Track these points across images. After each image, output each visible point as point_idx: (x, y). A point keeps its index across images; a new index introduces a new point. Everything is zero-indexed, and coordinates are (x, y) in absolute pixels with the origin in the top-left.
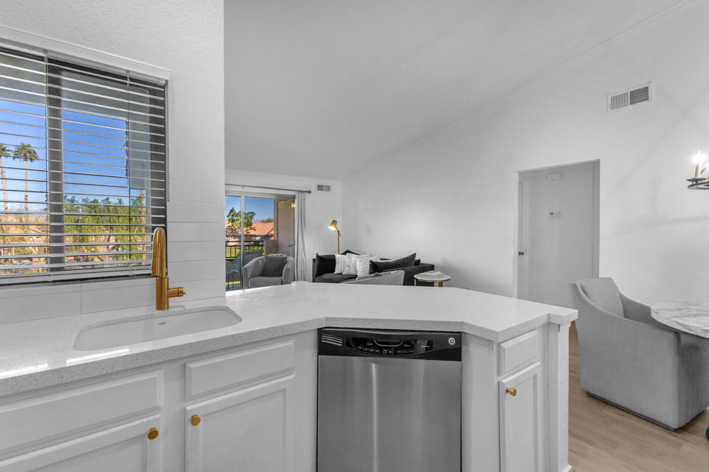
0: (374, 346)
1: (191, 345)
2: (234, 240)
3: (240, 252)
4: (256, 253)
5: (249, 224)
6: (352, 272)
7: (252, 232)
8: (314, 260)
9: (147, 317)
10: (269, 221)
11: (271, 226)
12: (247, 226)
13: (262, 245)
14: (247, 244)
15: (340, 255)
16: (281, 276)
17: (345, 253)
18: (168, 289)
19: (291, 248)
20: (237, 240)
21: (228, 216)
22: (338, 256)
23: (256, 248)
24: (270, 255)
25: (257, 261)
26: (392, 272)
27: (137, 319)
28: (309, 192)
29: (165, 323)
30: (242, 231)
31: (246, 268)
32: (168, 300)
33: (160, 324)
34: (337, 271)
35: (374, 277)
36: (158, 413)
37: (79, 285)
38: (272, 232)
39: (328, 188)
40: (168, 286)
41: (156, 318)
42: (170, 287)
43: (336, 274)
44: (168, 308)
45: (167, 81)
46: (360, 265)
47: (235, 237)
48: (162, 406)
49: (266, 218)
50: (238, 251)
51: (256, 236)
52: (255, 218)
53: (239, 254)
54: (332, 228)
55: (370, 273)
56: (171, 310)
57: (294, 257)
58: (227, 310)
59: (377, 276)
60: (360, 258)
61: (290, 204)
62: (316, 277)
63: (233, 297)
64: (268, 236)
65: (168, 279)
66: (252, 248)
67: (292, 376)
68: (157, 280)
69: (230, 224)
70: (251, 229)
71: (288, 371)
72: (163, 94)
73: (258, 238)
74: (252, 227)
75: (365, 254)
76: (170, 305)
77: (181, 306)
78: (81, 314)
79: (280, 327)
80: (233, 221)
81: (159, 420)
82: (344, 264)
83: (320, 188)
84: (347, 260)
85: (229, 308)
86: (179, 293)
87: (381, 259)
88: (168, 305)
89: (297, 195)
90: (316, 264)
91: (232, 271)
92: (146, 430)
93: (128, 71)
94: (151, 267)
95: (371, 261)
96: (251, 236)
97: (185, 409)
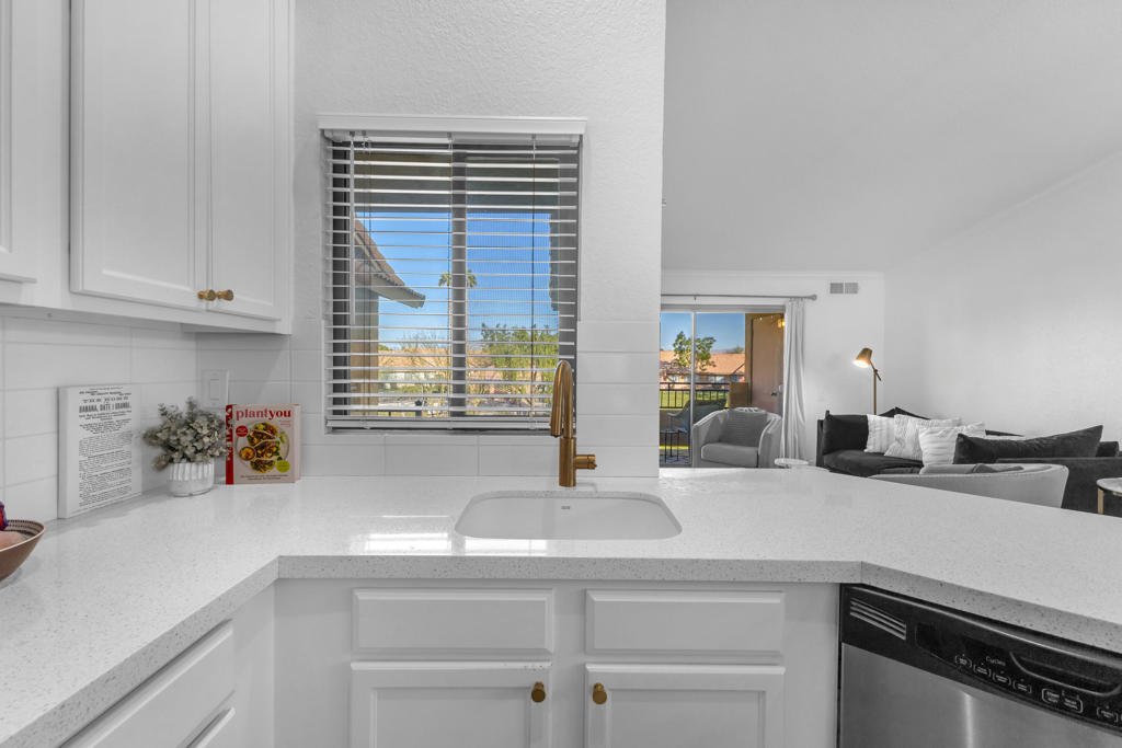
0: (1011, 671)
1: (594, 562)
2: (683, 381)
3: (689, 401)
4: (715, 402)
5: (705, 357)
6: (907, 452)
7: (710, 369)
8: (820, 423)
9: (548, 495)
10: (737, 351)
11: (741, 359)
12: (703, 359)
13: (725, 391)
14: (700, 387)
15: (878, 418)
16: (757, 446)
17: (890, 414)
18: (575, 455)
19: (775, 399)
20: (686, 380)
21: (674, 345)
22: (872, 418)
23: (714, 394)
24: (738, 409)
25: (715, 418)
26: (1027, 467)
27: (533, 495)
28: (813, 298)
29: (569, 508)
30: (695, 367)
31: (698, 427)
32: (574, 473)
33: (564, 508)
34: (871, 447)
35: (972, 471)
36: (548, 661)
37: (475, 437)
38: (743, 370)
39: (853, 288)
40: (575, 452)
41: (558, 497)
42: (578, 453)
43: (869, 453)
44: (574, 485)
45: (581, 136)
46: (930, 442)
47: (683, 375)
48: (552, 650)
49: (732, 347)
50: (686, 397)
51: (715, 375)
52: (715, 346)
53: (688, 404)
54: (862, 364)
55: (958, 461)
56: (579, 488)
57: (781, 414)
58: (657, 502)
59: (980, 470)
60: (928, 426)
61: (775, 322)
62: (824, 454)
63: (671, 480)
64: (734, 375)
65: (575, 439)
66: (708, 393)
67: (780, 670)
68: (561, 440)
69: (677, 357)
70: (708, 363)
71: (772, 658)
72: (575, 159)
73: (718, 379)
74: (710, 360)
75: (940, 418)
76: (577, 479)
77: (593, 485)
78: (478, 475)
79: (752, 562)
80: (681, 351)
81: (549, 671)
82: (888, 436)
83: (836, 288)
84: (896, 428)
85: (662, 502)
86: (589, 464)
87: (988, 433)
88: (574, 480)
89: (789, 305)
90: (824, 431)
91: (677, 429)
92: (530, 682)
93: (534, 136)
94: (549, 419)
95: (960, 435)
96: (708, 375)
97: (584, 665)
